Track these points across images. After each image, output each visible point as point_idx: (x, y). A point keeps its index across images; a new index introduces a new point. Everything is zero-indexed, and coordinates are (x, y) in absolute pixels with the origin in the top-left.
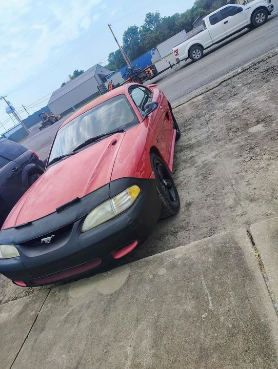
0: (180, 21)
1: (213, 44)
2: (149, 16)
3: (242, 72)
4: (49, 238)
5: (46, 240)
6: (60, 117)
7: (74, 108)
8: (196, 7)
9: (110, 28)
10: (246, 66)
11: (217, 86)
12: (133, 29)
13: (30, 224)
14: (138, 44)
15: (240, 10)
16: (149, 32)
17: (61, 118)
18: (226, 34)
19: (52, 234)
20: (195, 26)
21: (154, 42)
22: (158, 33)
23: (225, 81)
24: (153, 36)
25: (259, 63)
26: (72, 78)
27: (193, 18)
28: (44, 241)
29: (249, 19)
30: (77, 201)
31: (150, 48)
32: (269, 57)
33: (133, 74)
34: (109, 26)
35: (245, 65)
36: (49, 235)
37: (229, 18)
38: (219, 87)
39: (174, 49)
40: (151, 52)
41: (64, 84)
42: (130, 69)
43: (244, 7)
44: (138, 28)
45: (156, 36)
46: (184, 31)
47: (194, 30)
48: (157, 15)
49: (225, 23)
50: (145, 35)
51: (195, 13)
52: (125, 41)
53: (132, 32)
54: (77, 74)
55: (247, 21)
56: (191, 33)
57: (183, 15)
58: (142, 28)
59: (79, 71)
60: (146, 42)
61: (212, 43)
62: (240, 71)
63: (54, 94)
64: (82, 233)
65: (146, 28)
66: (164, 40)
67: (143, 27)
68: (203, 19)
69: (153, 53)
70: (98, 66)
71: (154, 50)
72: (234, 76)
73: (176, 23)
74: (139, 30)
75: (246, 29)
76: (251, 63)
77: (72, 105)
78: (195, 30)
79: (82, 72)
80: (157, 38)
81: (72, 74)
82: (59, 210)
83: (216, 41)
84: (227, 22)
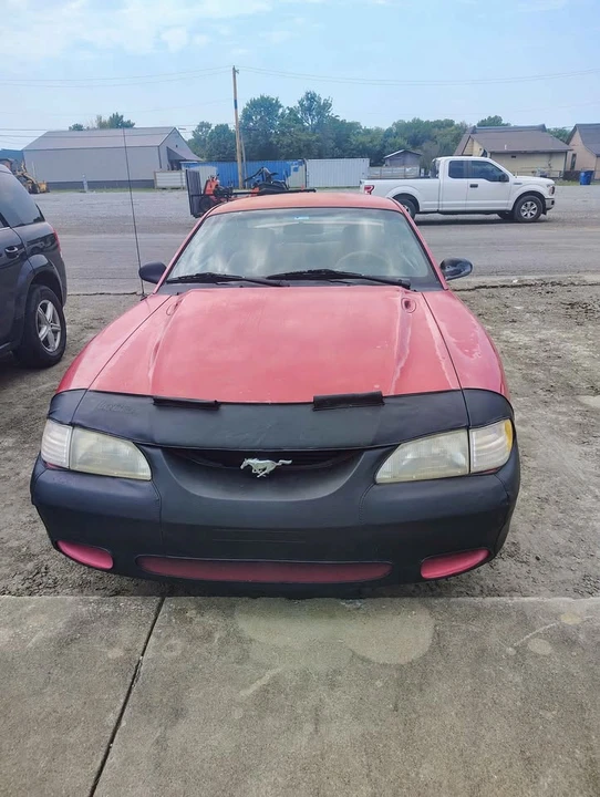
0: (361, 139)
1: (438, 212)
2: (311, 98)
3: (520, 286)
4: (269, 465)
5: (260, 466)
6: (44, 187)
7: (86, 186)
8: (397, 133)
9: (234, 76)
10: (529, 278)
11: (469, 290)
12: (271, 105)
13: (213, 407)
14: (267, 135)
15: (504, 178)
16: (299, 126)
17: (47, 191)
18: (466, 205)
19: (285, 455)
20: (388, 162)
21: (300, 151)
22: (314, 138)
23: (485, 287)
24: (304, 137)
25: (553, 284)
26: (102, 126)
27: (385, 147)
28: (249, 467)
29: (512, 202)
30: (375, 400)
31: (289, 157)
32: (573, 284)
33: (267, 186)
34: (235, 71)
35: (526, 277)
36: (274, 456)
37: (481, 182)
38: (472, 293)
39: (367, 183)
40: (293, 164)
41: (78, 128)
42: (267, 174)
43: (512, 179)
44: (280, 106)
45: (308, 140)
46: (367, 161)
47: (384, 168)
48: (327, 106)
49: (472, 186)
50: (289, 127)
51: (391, 140)
52: (247, 116)
53: (265, 106)
54: (117, 122)
55: (507, 204)
56: (377, 171)
57: (368, 132)
58: (288, 112)
59: (125, 120)
60: (286, 140)
61: (436, 209)
62: (515, 282)
63: (50, 135)
64: (375, 483)
65: (295, 115)
66: (320, 156)
67: (291, 110)
68: (439, 159)
69: (296, 170)
70: (175, 133)
71: (301, 164)
72: (504, 286)
73: (353, 139)
74: (281, 111)
75: (496, 216)
76: (537, 277)
77: (84, 178)
78: (385, 170)
79: (129, 125)
80: (308, 145)
81: (106, 118)
82: (321, 404)
83: (444, 209)
84: (476, 186)
